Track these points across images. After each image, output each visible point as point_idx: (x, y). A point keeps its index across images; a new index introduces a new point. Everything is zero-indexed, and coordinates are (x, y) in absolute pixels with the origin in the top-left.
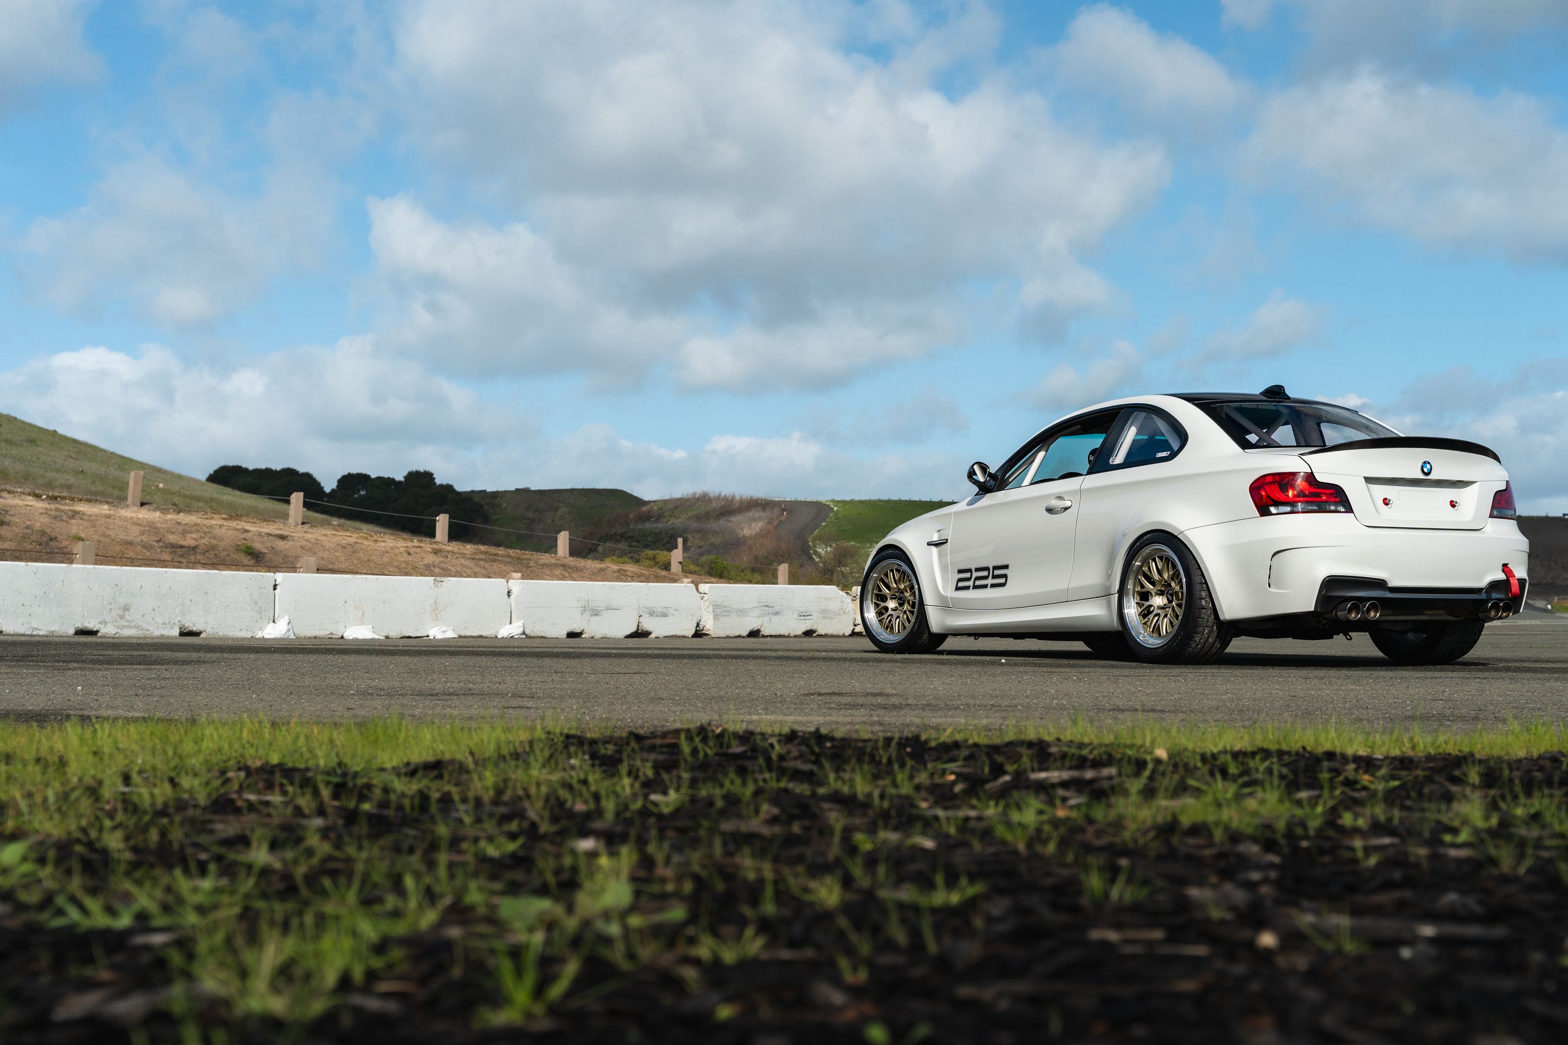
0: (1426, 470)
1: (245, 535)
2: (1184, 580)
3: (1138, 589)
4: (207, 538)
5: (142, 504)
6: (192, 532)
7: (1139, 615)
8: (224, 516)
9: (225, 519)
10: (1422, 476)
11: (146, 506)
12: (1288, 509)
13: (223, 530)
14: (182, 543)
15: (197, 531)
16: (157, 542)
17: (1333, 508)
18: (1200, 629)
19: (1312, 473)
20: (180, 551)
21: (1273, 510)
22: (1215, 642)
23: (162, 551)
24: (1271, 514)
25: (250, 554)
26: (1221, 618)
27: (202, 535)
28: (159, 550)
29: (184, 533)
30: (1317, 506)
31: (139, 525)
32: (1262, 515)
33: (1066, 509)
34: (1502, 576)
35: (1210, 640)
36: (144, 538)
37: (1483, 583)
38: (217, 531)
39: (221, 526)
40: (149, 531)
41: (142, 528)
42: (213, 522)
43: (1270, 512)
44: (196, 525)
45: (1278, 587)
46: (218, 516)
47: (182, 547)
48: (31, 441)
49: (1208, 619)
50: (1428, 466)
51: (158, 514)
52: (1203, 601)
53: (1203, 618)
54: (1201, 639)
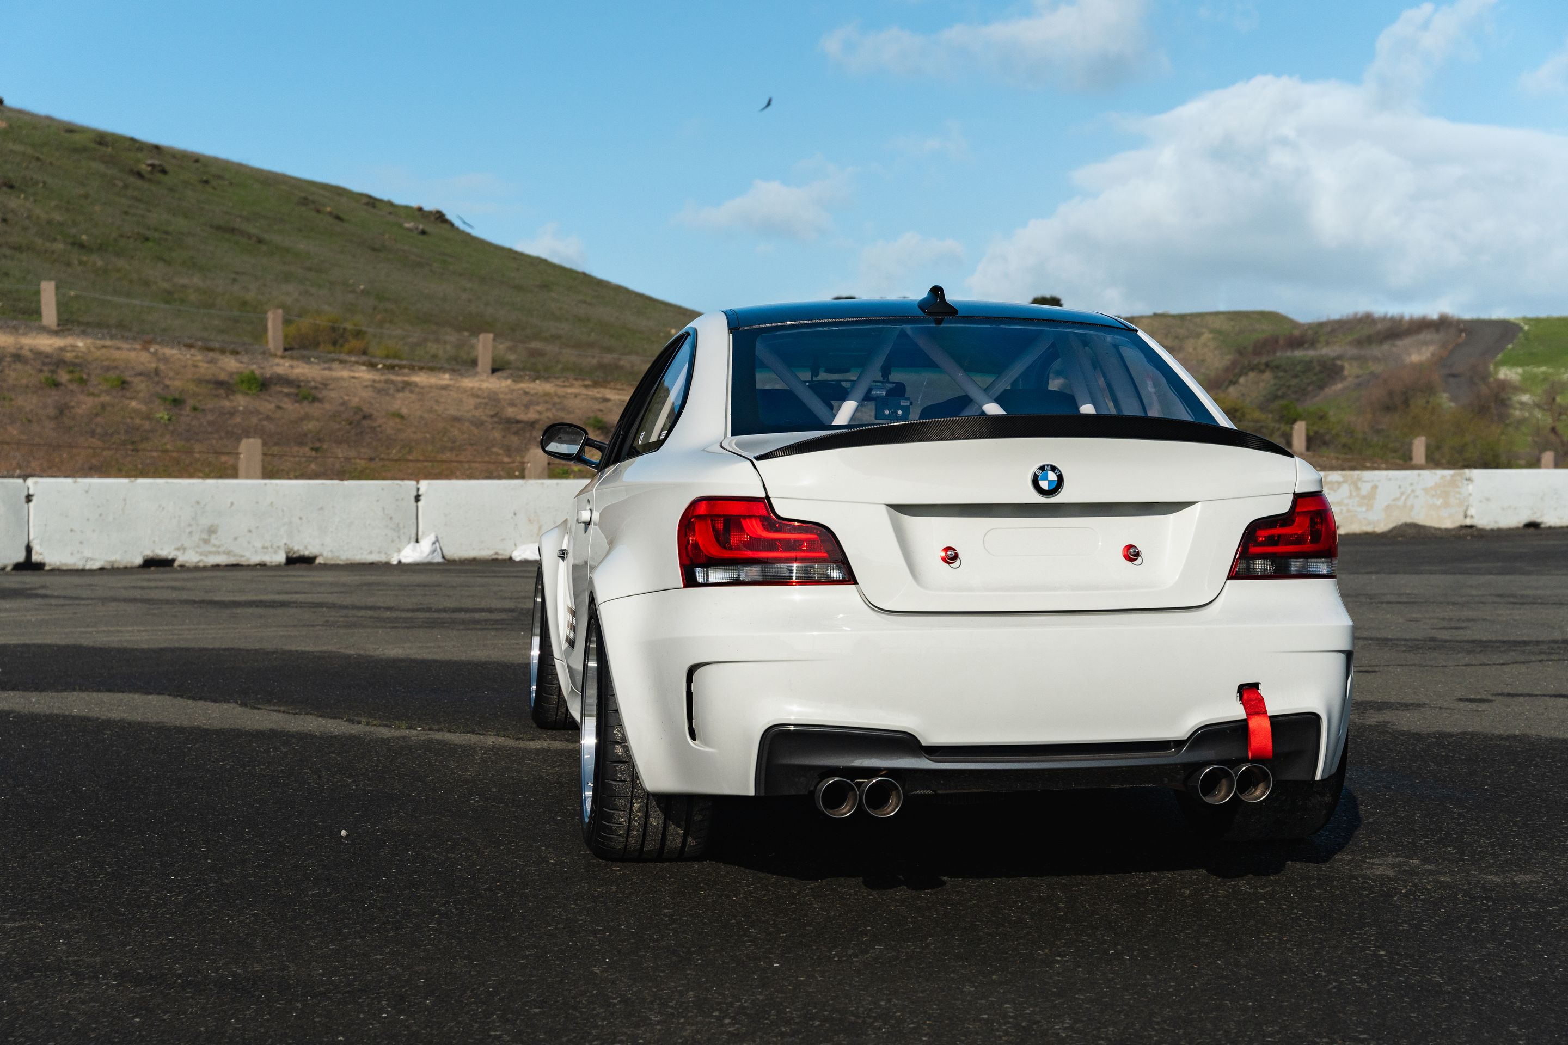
0: (1044, 485)
1: (602, 406)
4: (554, 411)
5: (494, 371)
6: (538, 404)
8: (587, 382)
9: (586, 386)
10: (1037, 498)
11: (498, 374)
13: (578, 401)
14: (522, 417)
15: (546, 402)
16: (492, 416)
19: (768, 498)
20: (515, 427)
23: (493, 428)
24: (700, 584)
25: (599, 429)
27: (550, 406)
28: (490, 426)
29: (527, 407)
31: (477, 396)
32: (692, 585)
34: (1237, 711)
36: (477, 413)
37: (1181, 729)
38: (571, 403)
39: (576, 395)
40: (486, 404)
41: (479, 401)
42: (569, 390)
43: (700, 578)
44: (547, 394)
45: (700, 739)
46: (580, 383)
47: (518, 422)
48: (545, 286)
50: (1052, 476)
51: (509, 382)
52: (618, 747)
53: (621, 781)
54: (630, 820)
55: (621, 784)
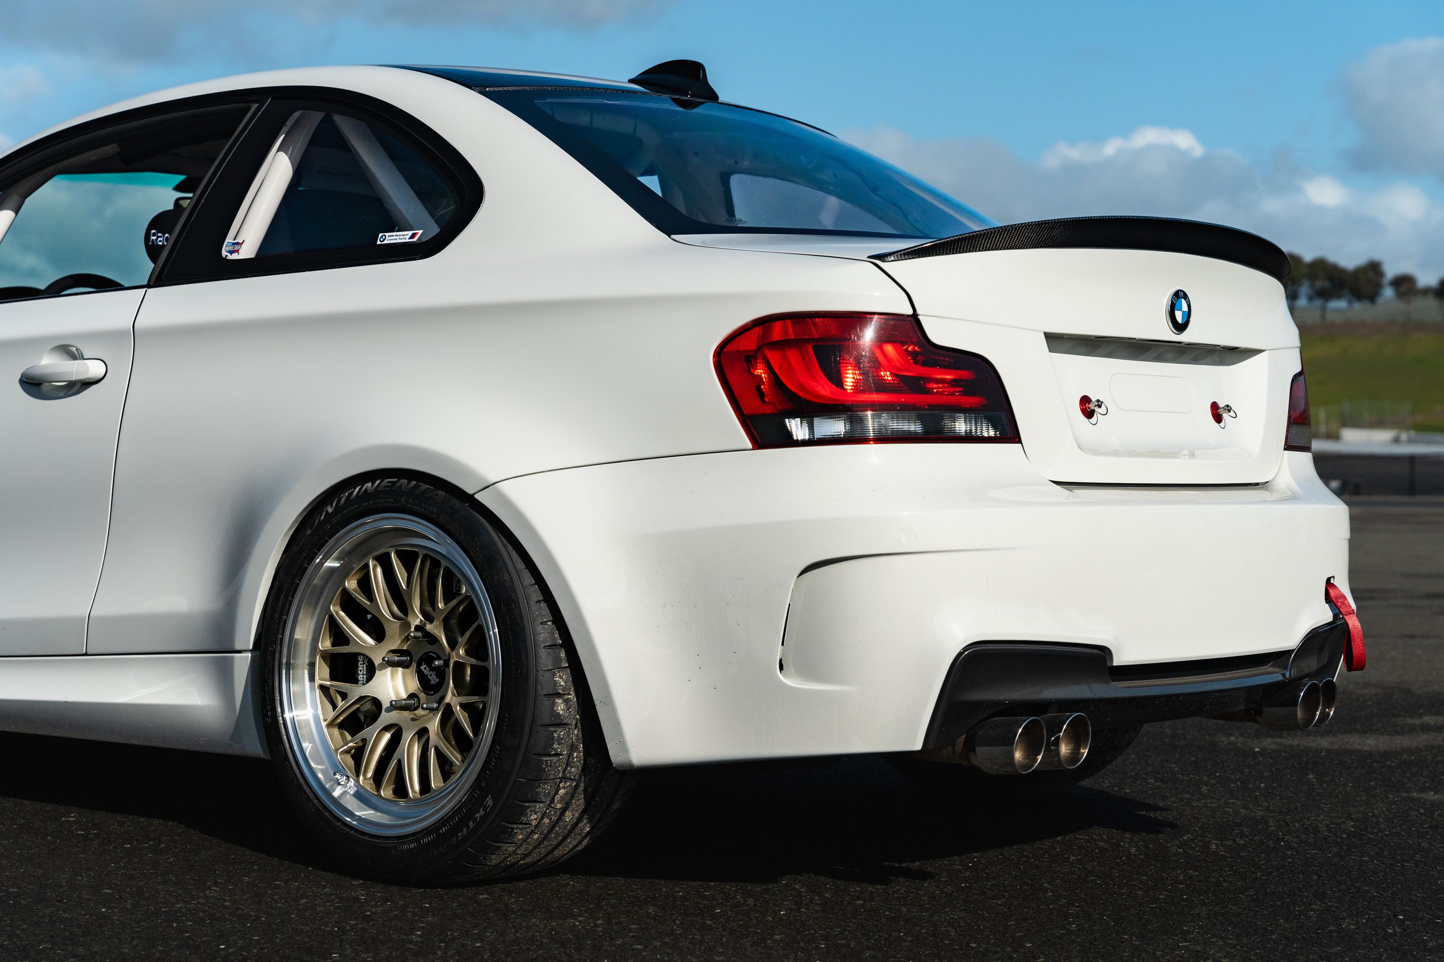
0: (1178, 315)
2: (494, 632)
3: (325, 644)
7: (330, 725)
10: (1168, 334)
12: (838, 427)
17: (961, 426)
18: (545, 788)
19: (915, 315)
21: (798, 429)
22: (579, 820)
24: (788, 441)
26: (616, 756)
30: (921, 419)
32: (759, 443)
33: (87, 384)
34: (1325, 615)
35: (568, 816)
37: (1291, 639)
43: (789, 434)
45: (810, 672)
49: (570, 755)
50: (1185, 305)
52: (559, 701)
53: (557, 755)
54: (544, 815)
55: (555, 759)
